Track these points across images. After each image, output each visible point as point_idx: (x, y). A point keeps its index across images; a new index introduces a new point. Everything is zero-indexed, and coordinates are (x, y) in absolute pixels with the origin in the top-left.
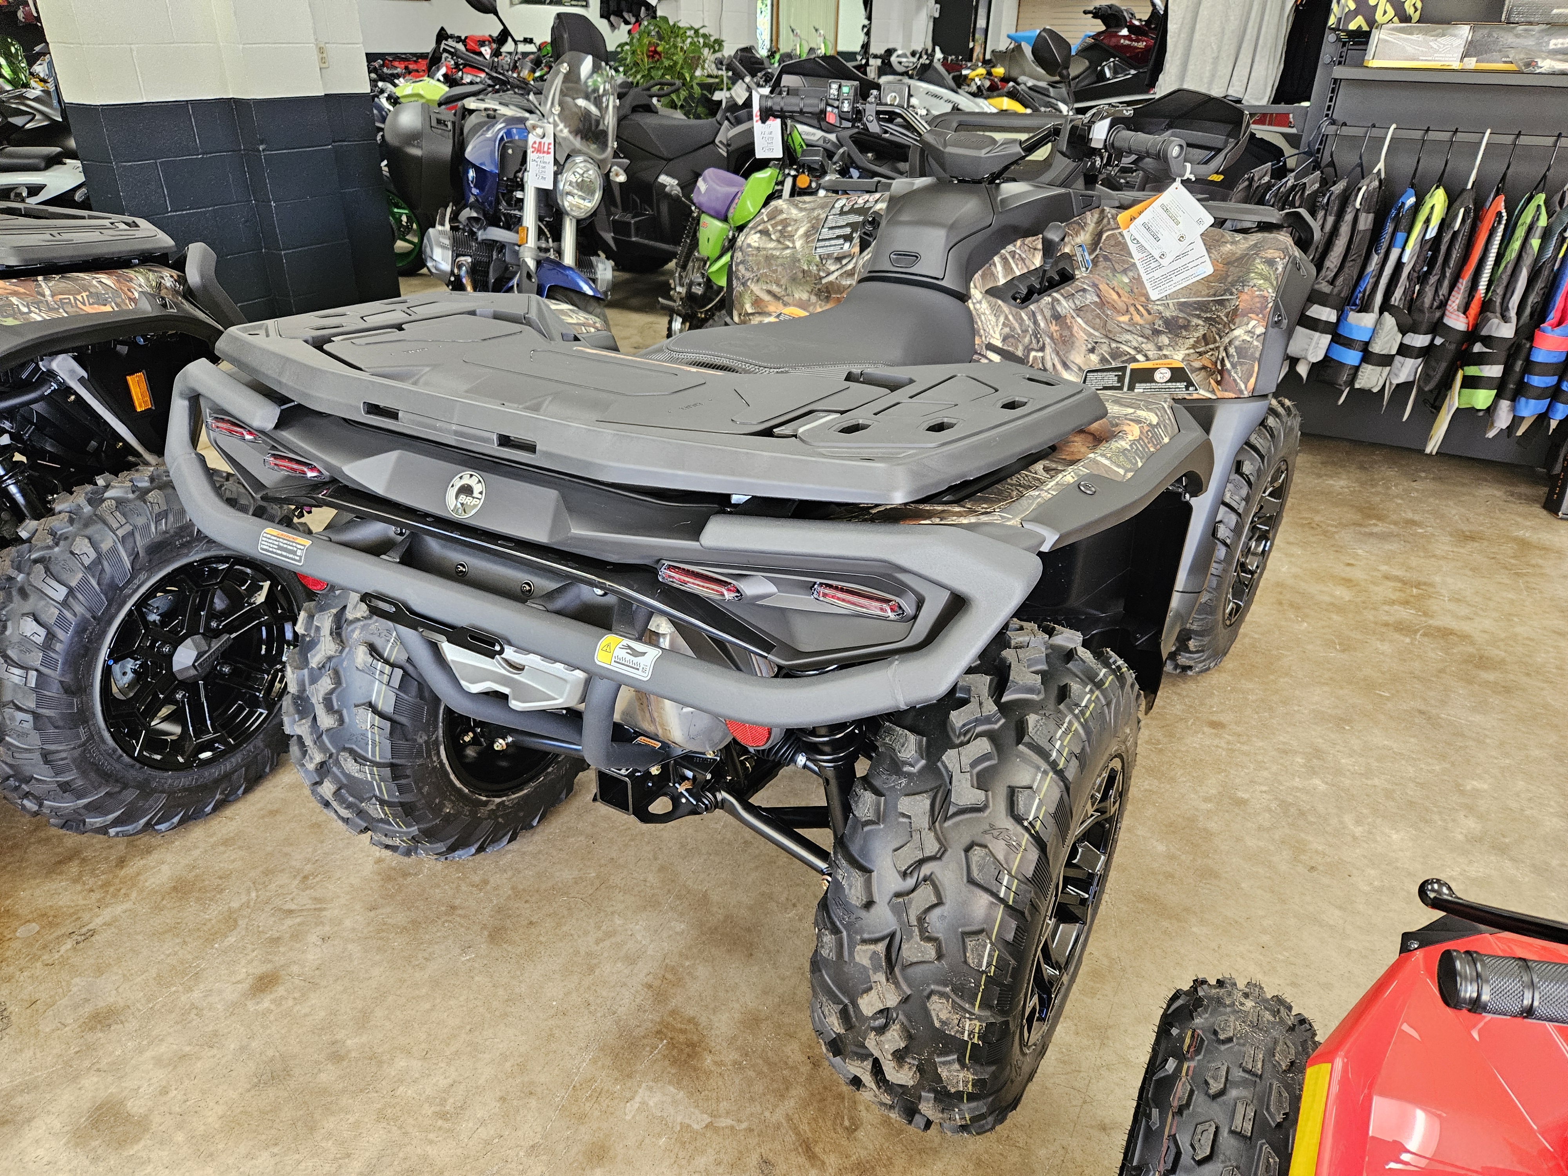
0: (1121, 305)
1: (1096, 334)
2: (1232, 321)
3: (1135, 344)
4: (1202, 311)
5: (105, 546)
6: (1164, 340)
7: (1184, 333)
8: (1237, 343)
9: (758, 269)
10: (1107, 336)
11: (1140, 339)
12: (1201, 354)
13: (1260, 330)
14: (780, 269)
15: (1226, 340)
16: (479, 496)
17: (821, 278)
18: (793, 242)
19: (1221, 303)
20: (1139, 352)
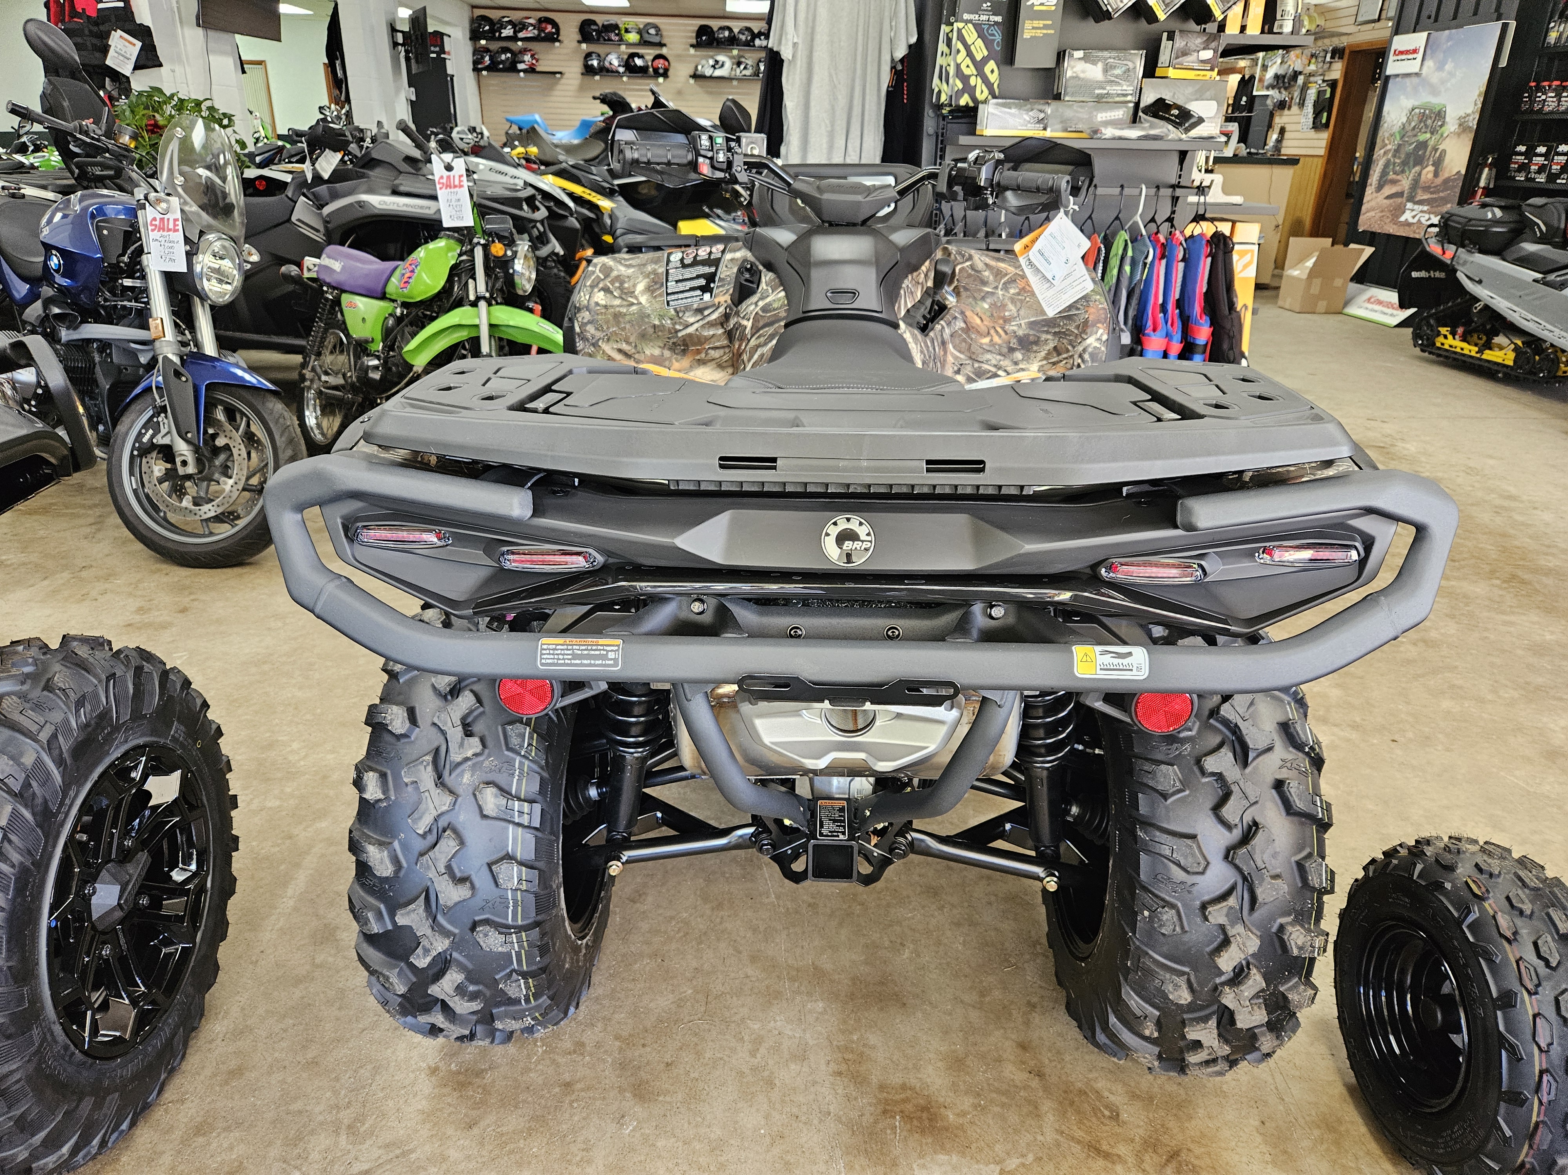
0: (984, 329)
1: (962, 356)
2: (1084, 332)
3: (994, 362)
4: (1049, 326)
5: (28, 760)
6: (1018, 355)
7: (1035, 348)
8: (1090, 350)
9: (608, 328)
10: (971, 358)
11: (999, 357)
12: (1054, 364)
13: (1105, 337)
14: (628, 326)
15: (1080, 348)
16: (869, 538)
17: (677, 331)
18: (636, 298)
19: (1069, 318)
20: (999, 368)
